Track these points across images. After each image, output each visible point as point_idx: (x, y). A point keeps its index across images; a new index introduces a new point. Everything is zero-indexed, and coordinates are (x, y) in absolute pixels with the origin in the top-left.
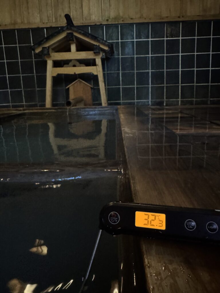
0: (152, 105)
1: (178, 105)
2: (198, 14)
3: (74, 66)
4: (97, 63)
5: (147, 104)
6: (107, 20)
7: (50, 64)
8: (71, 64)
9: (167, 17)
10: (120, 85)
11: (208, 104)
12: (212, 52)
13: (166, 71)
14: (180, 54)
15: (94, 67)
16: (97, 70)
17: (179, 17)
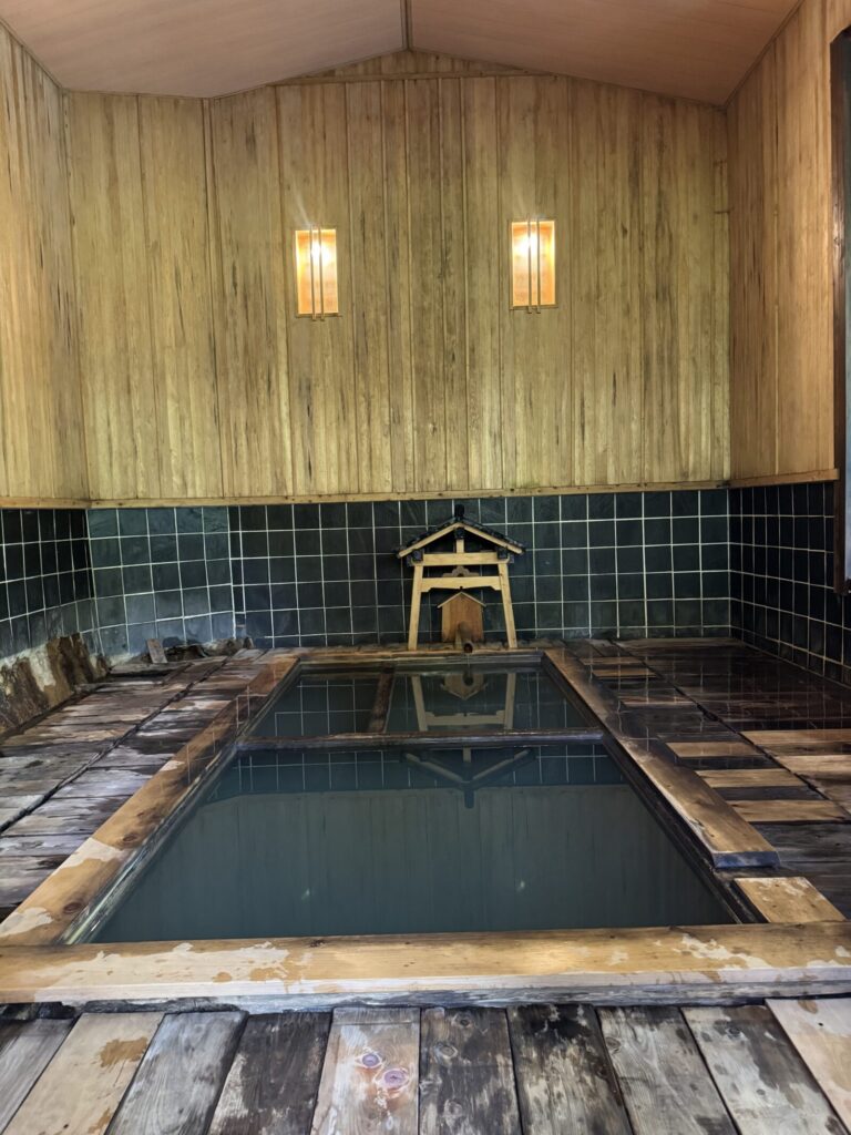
0: (595, 637)
1: (643, 637)
2: (673, 481)
3: (461, 575)
4: (500, 572)
5: (584, 634)
6: (512, 490)
7: (419, 571)
8: (454, 571)
9: (618, 485)
10: (533, 600)
11: (699, 636)
12: (703, 542)
13: (619, 576)
14: (644, 546)
15: (496, 578)
16: (500, 583)
17: (639, 485)
